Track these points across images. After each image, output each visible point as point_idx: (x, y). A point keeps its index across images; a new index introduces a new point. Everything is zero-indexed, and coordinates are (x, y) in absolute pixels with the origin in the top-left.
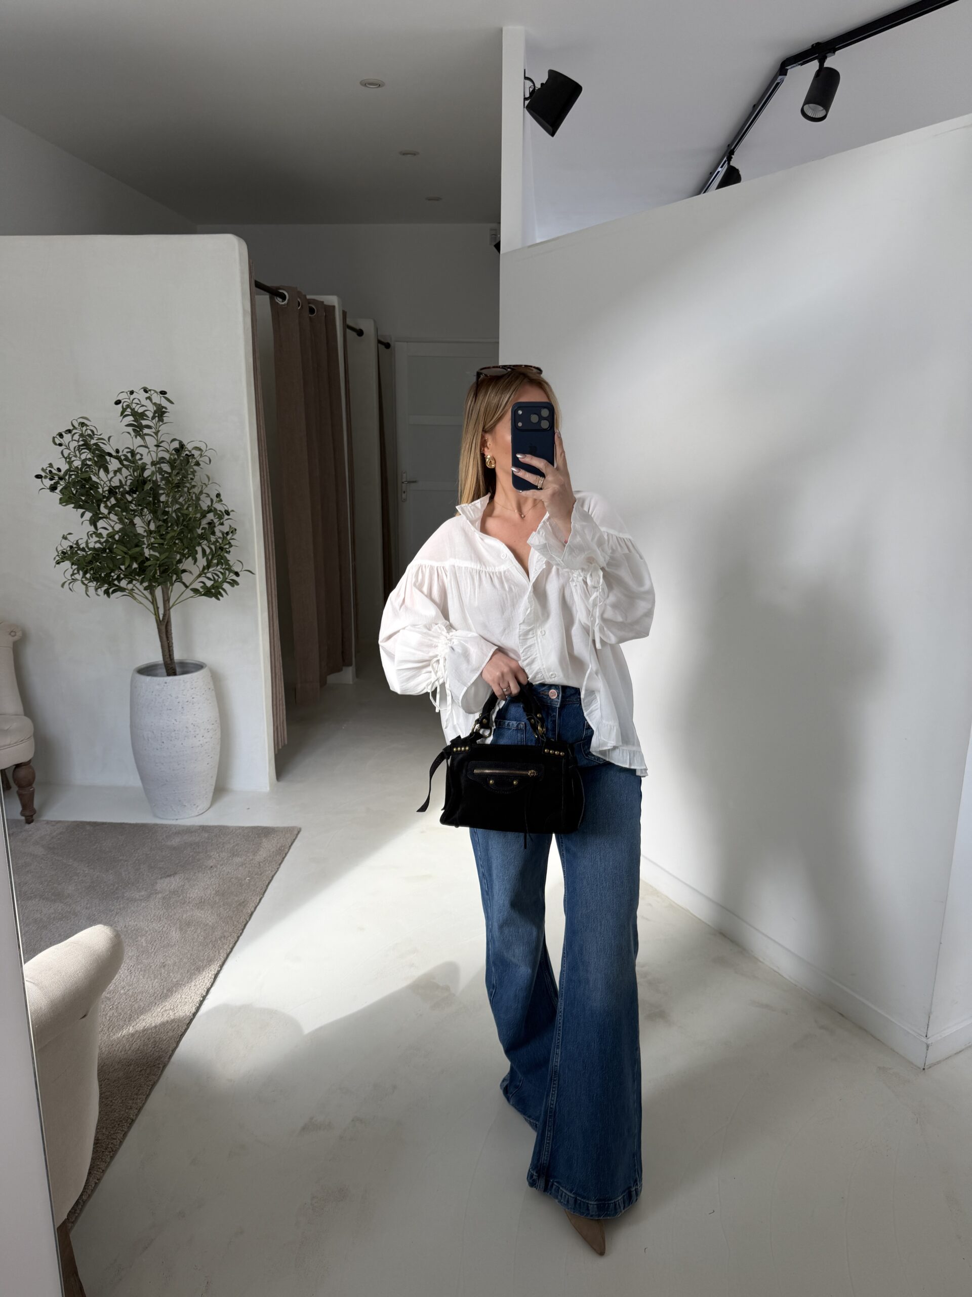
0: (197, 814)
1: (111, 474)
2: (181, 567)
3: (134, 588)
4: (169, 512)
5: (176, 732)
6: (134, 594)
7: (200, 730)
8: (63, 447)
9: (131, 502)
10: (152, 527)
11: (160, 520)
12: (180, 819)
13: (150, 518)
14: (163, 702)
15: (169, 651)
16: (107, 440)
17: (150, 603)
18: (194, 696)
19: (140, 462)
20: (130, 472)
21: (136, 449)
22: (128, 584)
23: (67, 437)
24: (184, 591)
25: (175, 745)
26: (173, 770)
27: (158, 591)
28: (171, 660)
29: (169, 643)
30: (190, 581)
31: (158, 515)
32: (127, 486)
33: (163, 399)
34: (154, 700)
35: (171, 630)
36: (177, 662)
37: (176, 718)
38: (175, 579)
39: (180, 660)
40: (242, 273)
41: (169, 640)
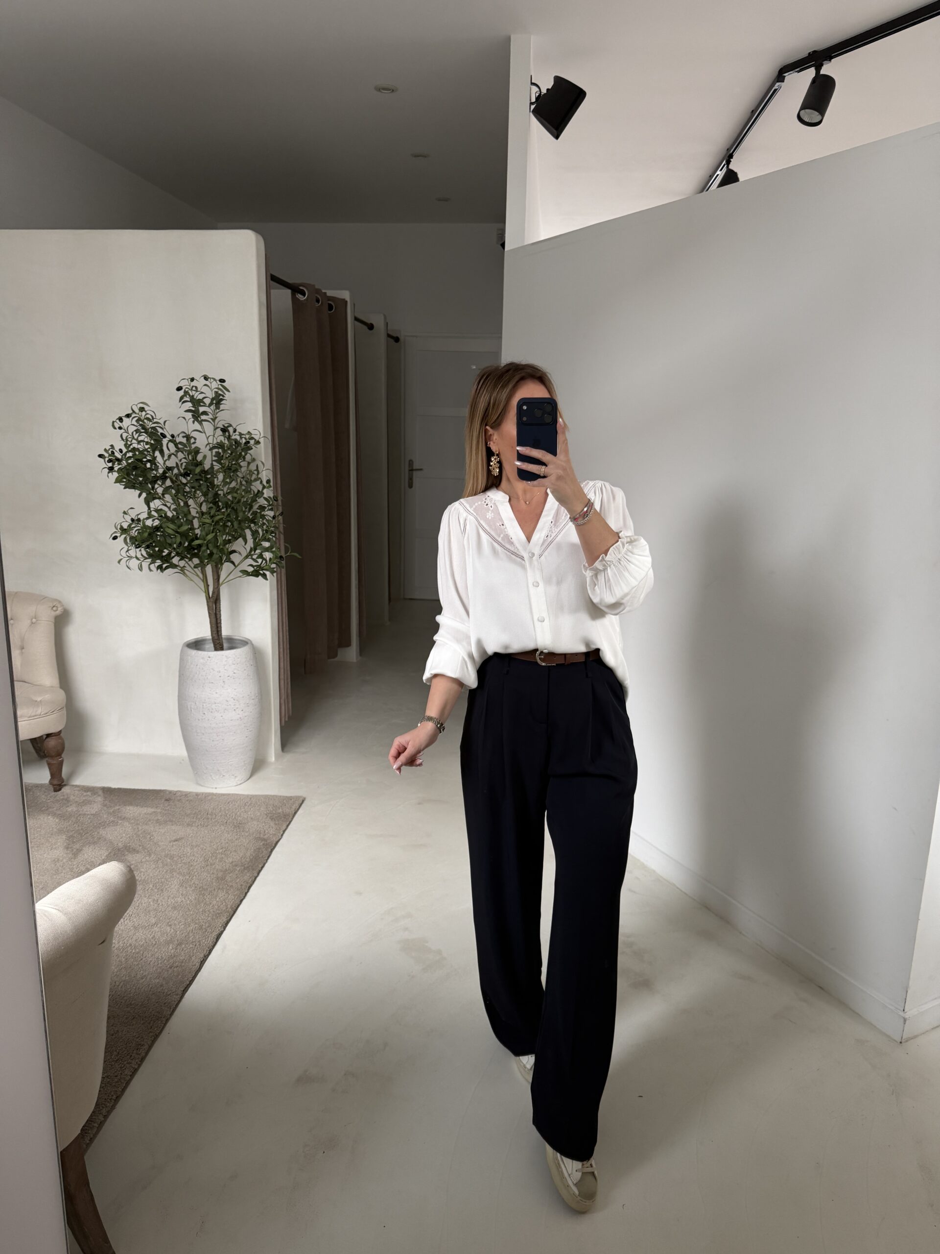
1: (166, 457)
2: (231, 547)
3: (186, 565)
4: (220, 494)
5: (216, 705)
6: (186, 571)
7: (240, 704)
8: (122, 431)
9: (185, 485)
10: (204, 508)
11: (210, 503)
12: (219, 788)
13: (203, 498)
14: (206, 676)
15: (217, 627)
16: (163, 425)
17: (200, 580)
18: (235, 672)
19: (193, 446)
20: (185, 455)
21: (191, 432)
22: (180, 560)
23: (127, 422)
24: (233, 570)
25: (216, 717)
26: (213, 741)
27: (209, 569)
28: (218, 636)
29: (217, 619)
30: (238, 562)
31: (211, 498)
32: (182, 468)
33: (220, 387)
34: (198, 672)
35: (220, 607)
36: (225, 638)
37: (217, 692)
38: (225, 559)
39: (227, 636)
40: (259, 267)
41: (218, 617)
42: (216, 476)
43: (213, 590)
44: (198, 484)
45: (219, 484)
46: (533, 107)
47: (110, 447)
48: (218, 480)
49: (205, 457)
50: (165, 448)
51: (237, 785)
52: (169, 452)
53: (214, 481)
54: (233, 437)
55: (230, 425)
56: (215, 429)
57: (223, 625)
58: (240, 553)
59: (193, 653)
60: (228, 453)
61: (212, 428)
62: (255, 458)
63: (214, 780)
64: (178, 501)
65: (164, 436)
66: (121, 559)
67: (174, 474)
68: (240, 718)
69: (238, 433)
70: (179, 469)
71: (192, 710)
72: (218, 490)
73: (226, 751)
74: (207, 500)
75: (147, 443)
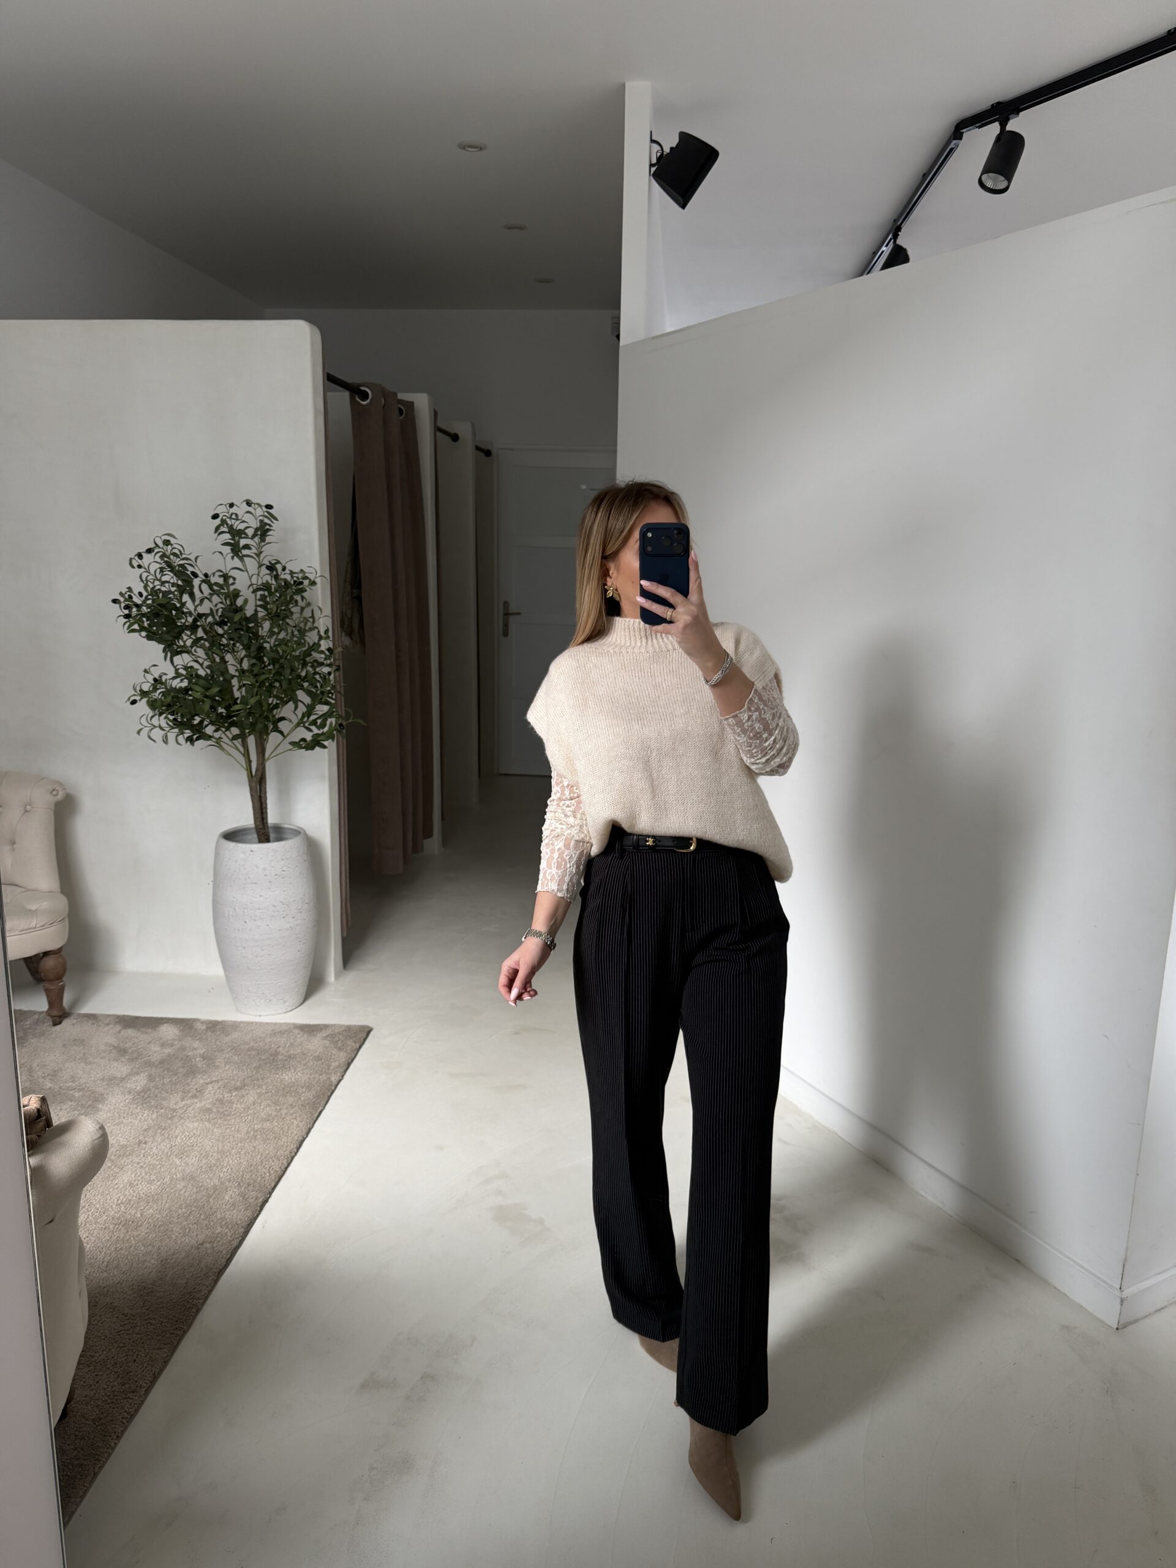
0: (285, 1011)
1: (197, 602)
2: (279, 713)
3: (223, 736)
4: (266, 648)
5: (261, 911)
6: (222, 743)
7: (290, 910)
8: (143, 570)
9: (222, 636)
10: (246, 665)
11: (253, 658)
12: (264, 1016)
13: (244, 653)
14: (247, 875)
15: (262, 813)
16: (194, 560)
17: (241, 756)
18: (284, 869)
19: (232, 588)
20: (221, 599)
21: (229, 571)
22: (216, 731)
23: (148, 559)
24: (281, 742)
25: (260, 926)
26: (256, 956)
27: (251, 740)
28: (263, 824)
29: (261, 804)
30: (288, 731)
31: (253, 652)
32: (217, 615)
33: (266, 514)
34: (237, 870)
35: (265, 788)
36: (272, 828)
37: (262, 894)
38: (272, 727)
39: (275, 824)
40: (314, 365)
41: (263, 801)
42: (261, 624)
43: (257, 767)
44: (238, 636)
45: (265, 634)
46: (653, 169)
47: (127, 590)
48: (262, 629)
49: (246, 601)
50: (196, 590)
51: (285, 1013)
52: (202, 595)
53: (258, 630)
54: (282, 576)
55: (278, 562)
56: (260, 566)
57: (268, 811)
58: (290, 721)
59: (232, 847)
60: (276, 596)
61: (257, 565)
62: (311, 602)
63: (258, 1006)
64: (213, 657)
65: (195, 575)
66: (142, 729)
67: (207, 623)
68: (291, 927)
69: (289, 572)
70: (213, 617)
71: (230, 917)
72: (264, 642)
73: (272, 969)
74: (250, 653)
75: (173, 585)
